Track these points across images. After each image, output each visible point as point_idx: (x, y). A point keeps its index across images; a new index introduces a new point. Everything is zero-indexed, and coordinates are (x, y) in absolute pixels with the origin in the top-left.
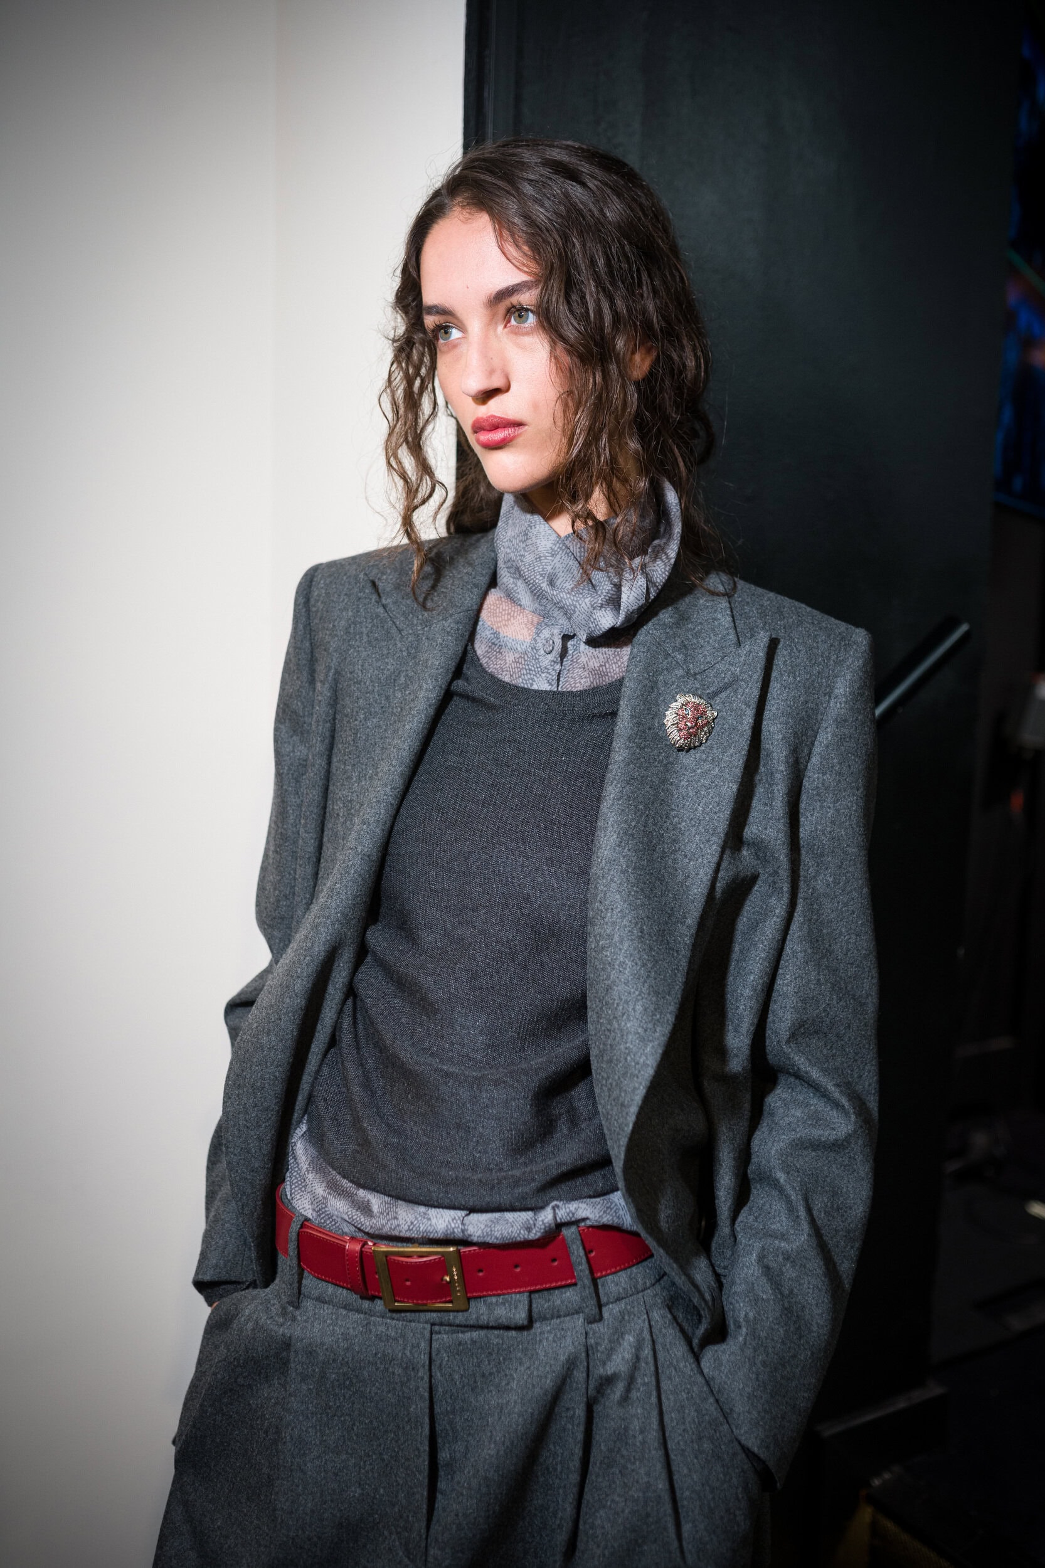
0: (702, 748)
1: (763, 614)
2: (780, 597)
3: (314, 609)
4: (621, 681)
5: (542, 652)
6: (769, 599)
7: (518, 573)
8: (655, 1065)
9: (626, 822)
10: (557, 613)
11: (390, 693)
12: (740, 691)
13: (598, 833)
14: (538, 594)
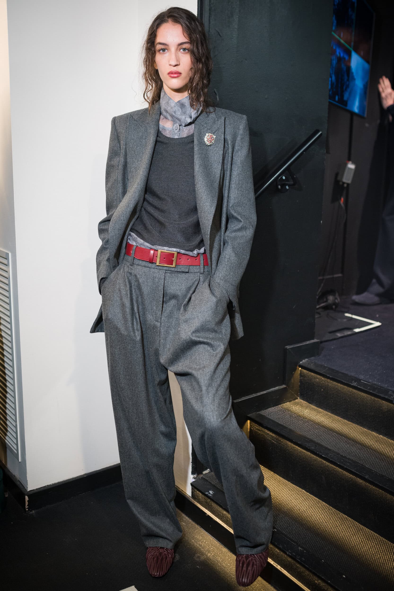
0: (214, 145)
1: (222, 113)
2: (226, 110)
3: (116, 125)
4: (194, 134)
5: (175, 130)
6: (223, 110)
7: (167, 111)
8: (214, 211)
9: (200, 162)
10: (177, 120)
11: (142, 141)
12: (220, 131)
13: (195, 166)
14: (172, 116)
